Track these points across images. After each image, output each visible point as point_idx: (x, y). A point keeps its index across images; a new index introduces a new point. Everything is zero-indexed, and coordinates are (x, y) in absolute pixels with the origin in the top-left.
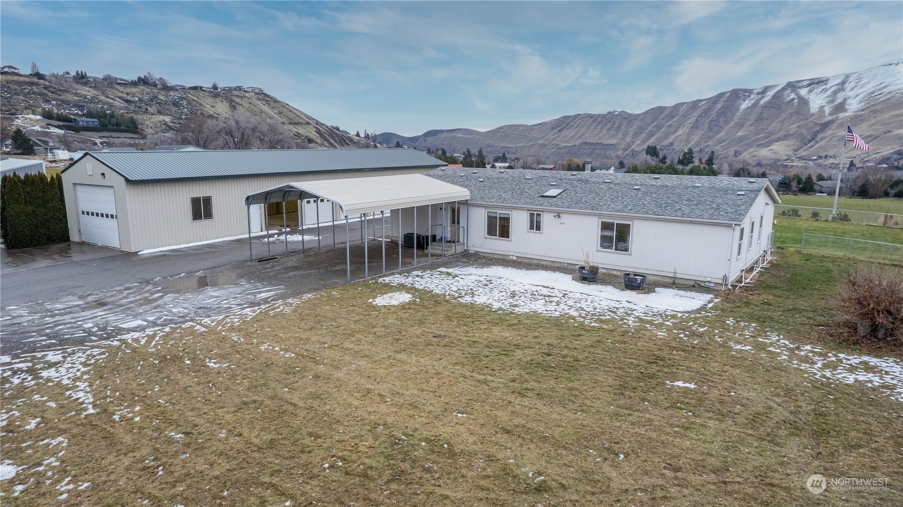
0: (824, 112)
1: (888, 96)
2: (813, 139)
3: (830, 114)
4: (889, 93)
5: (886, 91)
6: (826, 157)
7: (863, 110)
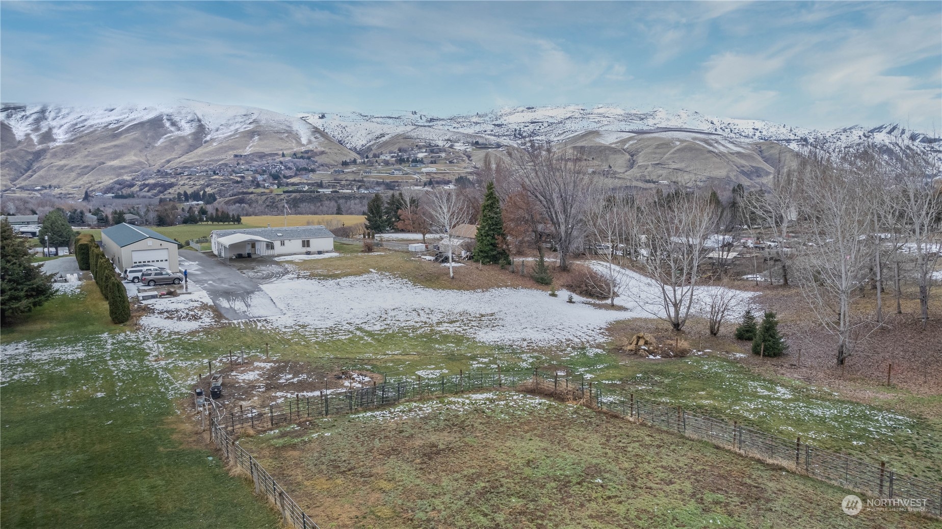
0: (31, 140)
1: (91, 130)
2: (29, 168)
3: (40, 143)
4: (91, 126)
5: (88, 123)
6: (50, 187)
7: (72, 141)
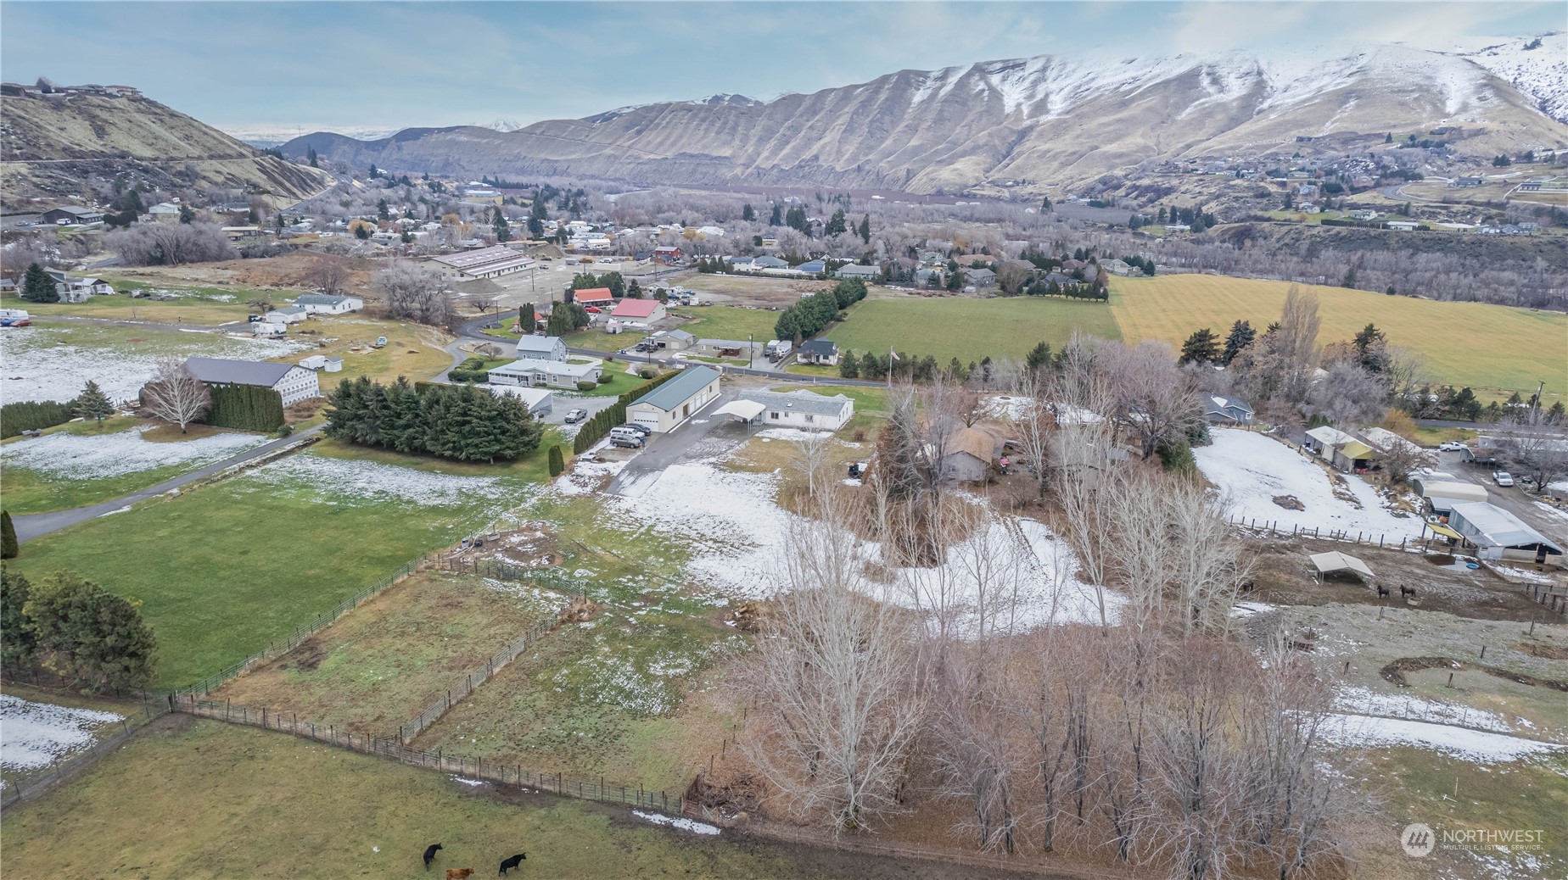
0: (1021, 112)
1: (1096, 94)
2: (1009, 154)
3: (1030, 116)
4: (1098, 89)
5: (1094, 85)
6: (1024, 182)
7: (1067, 113)
